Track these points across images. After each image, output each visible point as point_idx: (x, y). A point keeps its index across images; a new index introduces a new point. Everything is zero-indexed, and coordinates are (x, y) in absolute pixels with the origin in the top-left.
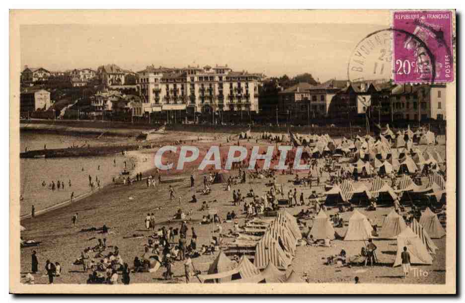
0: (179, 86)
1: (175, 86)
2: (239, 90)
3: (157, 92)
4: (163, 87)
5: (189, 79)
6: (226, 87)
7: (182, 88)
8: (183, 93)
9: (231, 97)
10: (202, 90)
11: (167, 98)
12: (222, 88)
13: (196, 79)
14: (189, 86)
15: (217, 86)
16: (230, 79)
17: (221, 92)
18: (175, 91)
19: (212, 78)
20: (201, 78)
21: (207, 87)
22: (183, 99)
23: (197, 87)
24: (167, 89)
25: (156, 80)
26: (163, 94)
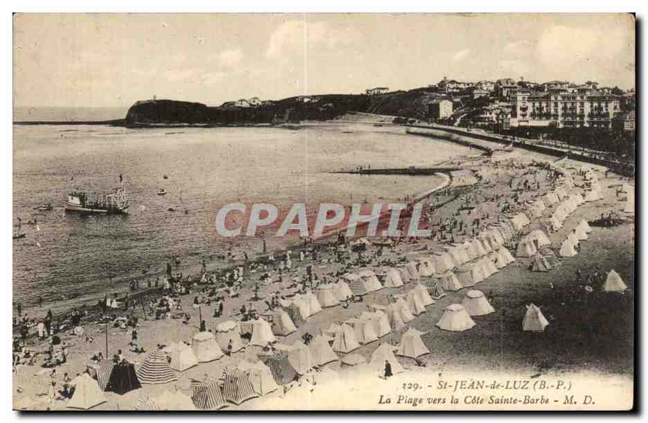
0: (544, 105)
1: (540, 103)
2: (600, 108)
3: (524, 109)
4: (530, 105)
5: (553, 98)
6: (587, 106)
7: (547, 106)
8: (547, 110)
9: (591, 115)
10: (565, 108)
11: (533, 115)
12: (583, 106)
13: (559, 98)
14: (553, 105)
15: (578, 104)
16: (591, 99)
17: (582, 110)
18: (541, 109)
19: (574, 98)
20: (564, 97)
21: (569, 105)
22: (548, 116)
23: (560, 106)
24: (534, 106)
25: (524, 98)
26: (530, 110)
